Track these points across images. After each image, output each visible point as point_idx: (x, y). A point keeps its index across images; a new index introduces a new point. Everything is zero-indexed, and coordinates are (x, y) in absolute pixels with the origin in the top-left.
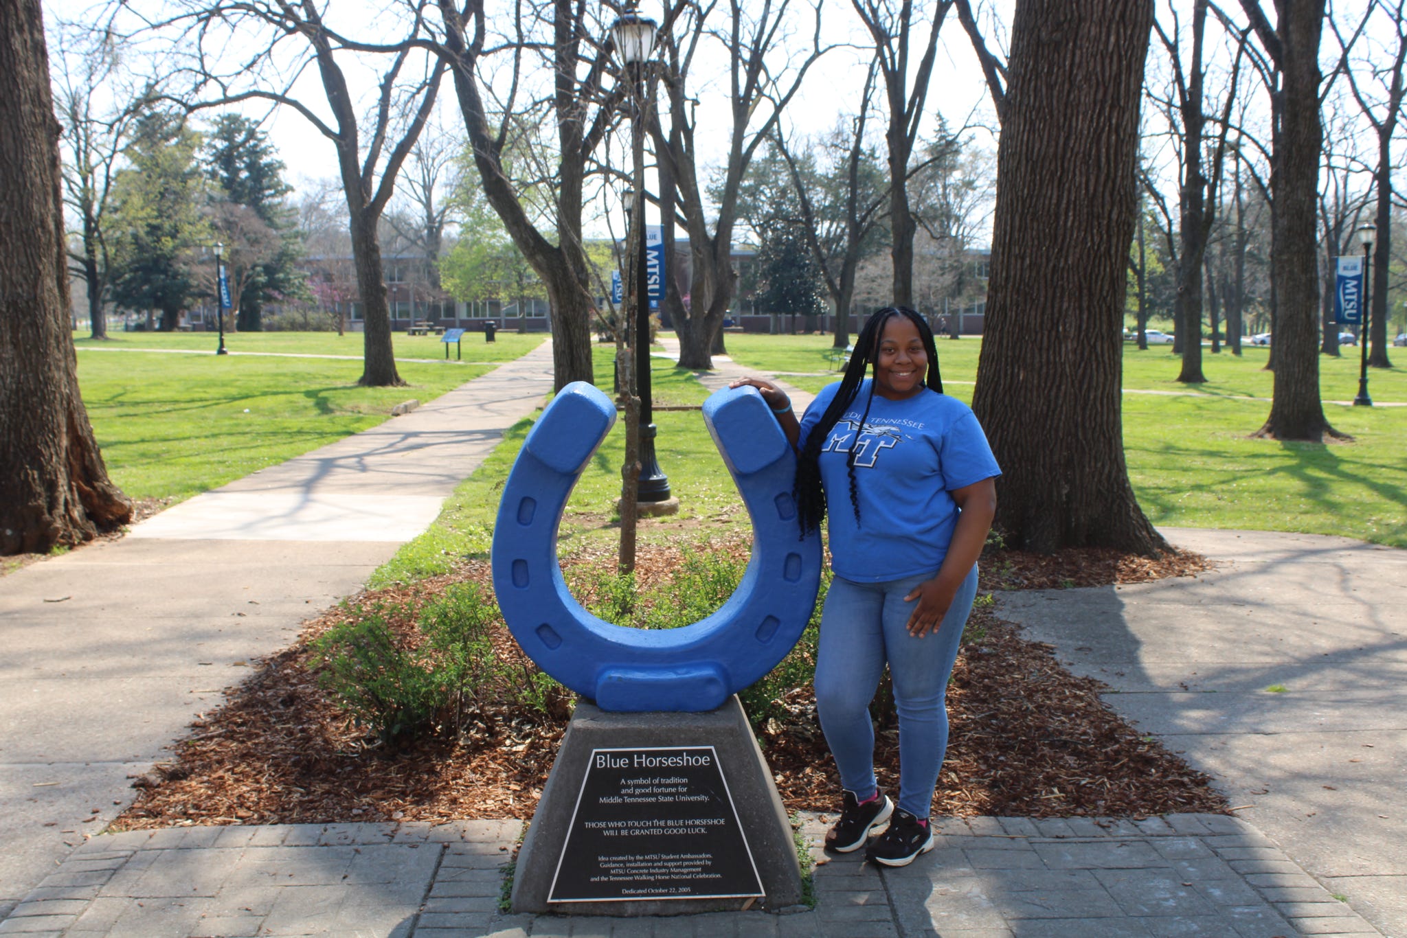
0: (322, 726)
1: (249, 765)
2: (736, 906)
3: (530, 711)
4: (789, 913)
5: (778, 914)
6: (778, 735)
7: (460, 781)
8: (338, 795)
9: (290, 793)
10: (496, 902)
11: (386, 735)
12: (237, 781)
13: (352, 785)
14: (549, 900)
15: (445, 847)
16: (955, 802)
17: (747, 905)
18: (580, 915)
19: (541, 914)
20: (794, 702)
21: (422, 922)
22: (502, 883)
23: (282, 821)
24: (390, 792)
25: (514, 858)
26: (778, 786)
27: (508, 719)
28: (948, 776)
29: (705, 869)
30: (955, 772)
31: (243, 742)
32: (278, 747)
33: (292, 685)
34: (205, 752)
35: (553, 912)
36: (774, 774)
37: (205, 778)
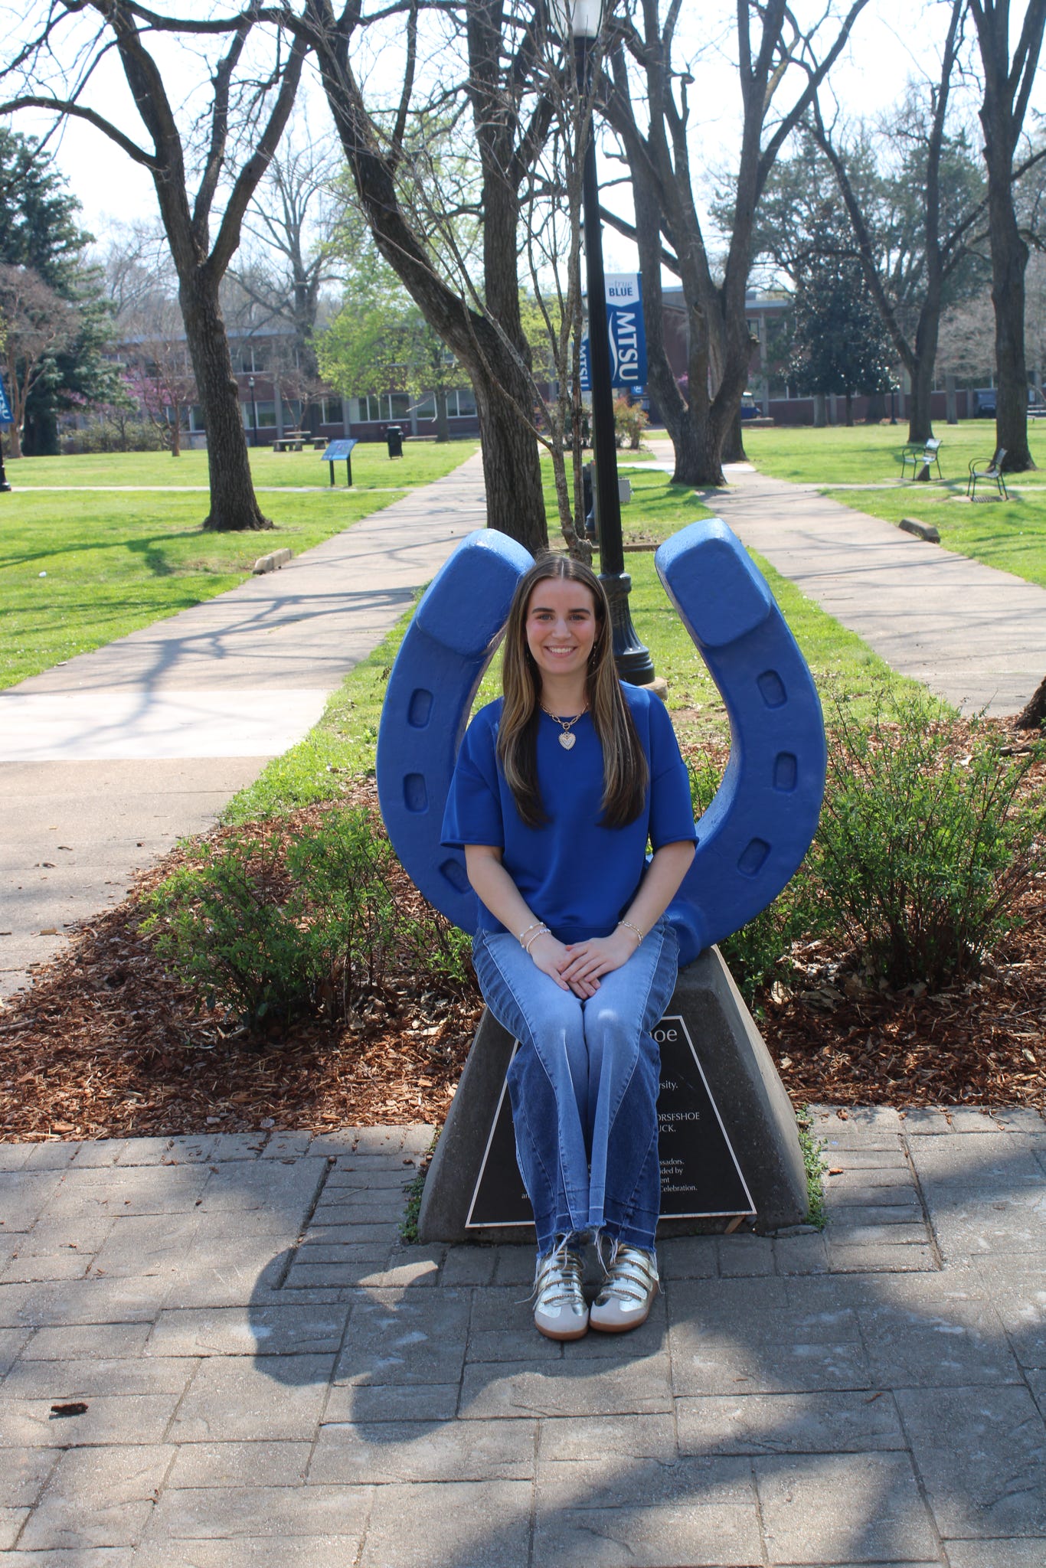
0: (164, 1011)
1: (67, 1064)
2: (719, 1227)
3: (445, 982)
4: (787, 1236)
5: (774, 1238)
6: (785, 1005)
7: (351, 1077)
8: (187, 1099)
9: (122, 1099)
10: (397, 1231)
11: (249, 1019)
12: (51, 1085)
13: (205, 1086)
14: (468, 1225)
15: (331, 1163)
16: (1028, 1089)
17: (733, 1225)
18: (509, 1243)
19: (457, 1244)
20: (811, 960)
21: (299, 1257)
22: (406, 1206)
23: (113, 1134)
24: (257, 1093)
25: (423, 1173)
26: (783, 1073)
27: (415, 993)
28: (1021, 1054)
29: (675, 1180)
30: (1031, 1048)
31: (58, 1035)
32: (106, 1040)
33: (122, 958)
34: (8, 1050)
35: (473, 1240)
36: (776, 1058)
37: (9, 1083)
